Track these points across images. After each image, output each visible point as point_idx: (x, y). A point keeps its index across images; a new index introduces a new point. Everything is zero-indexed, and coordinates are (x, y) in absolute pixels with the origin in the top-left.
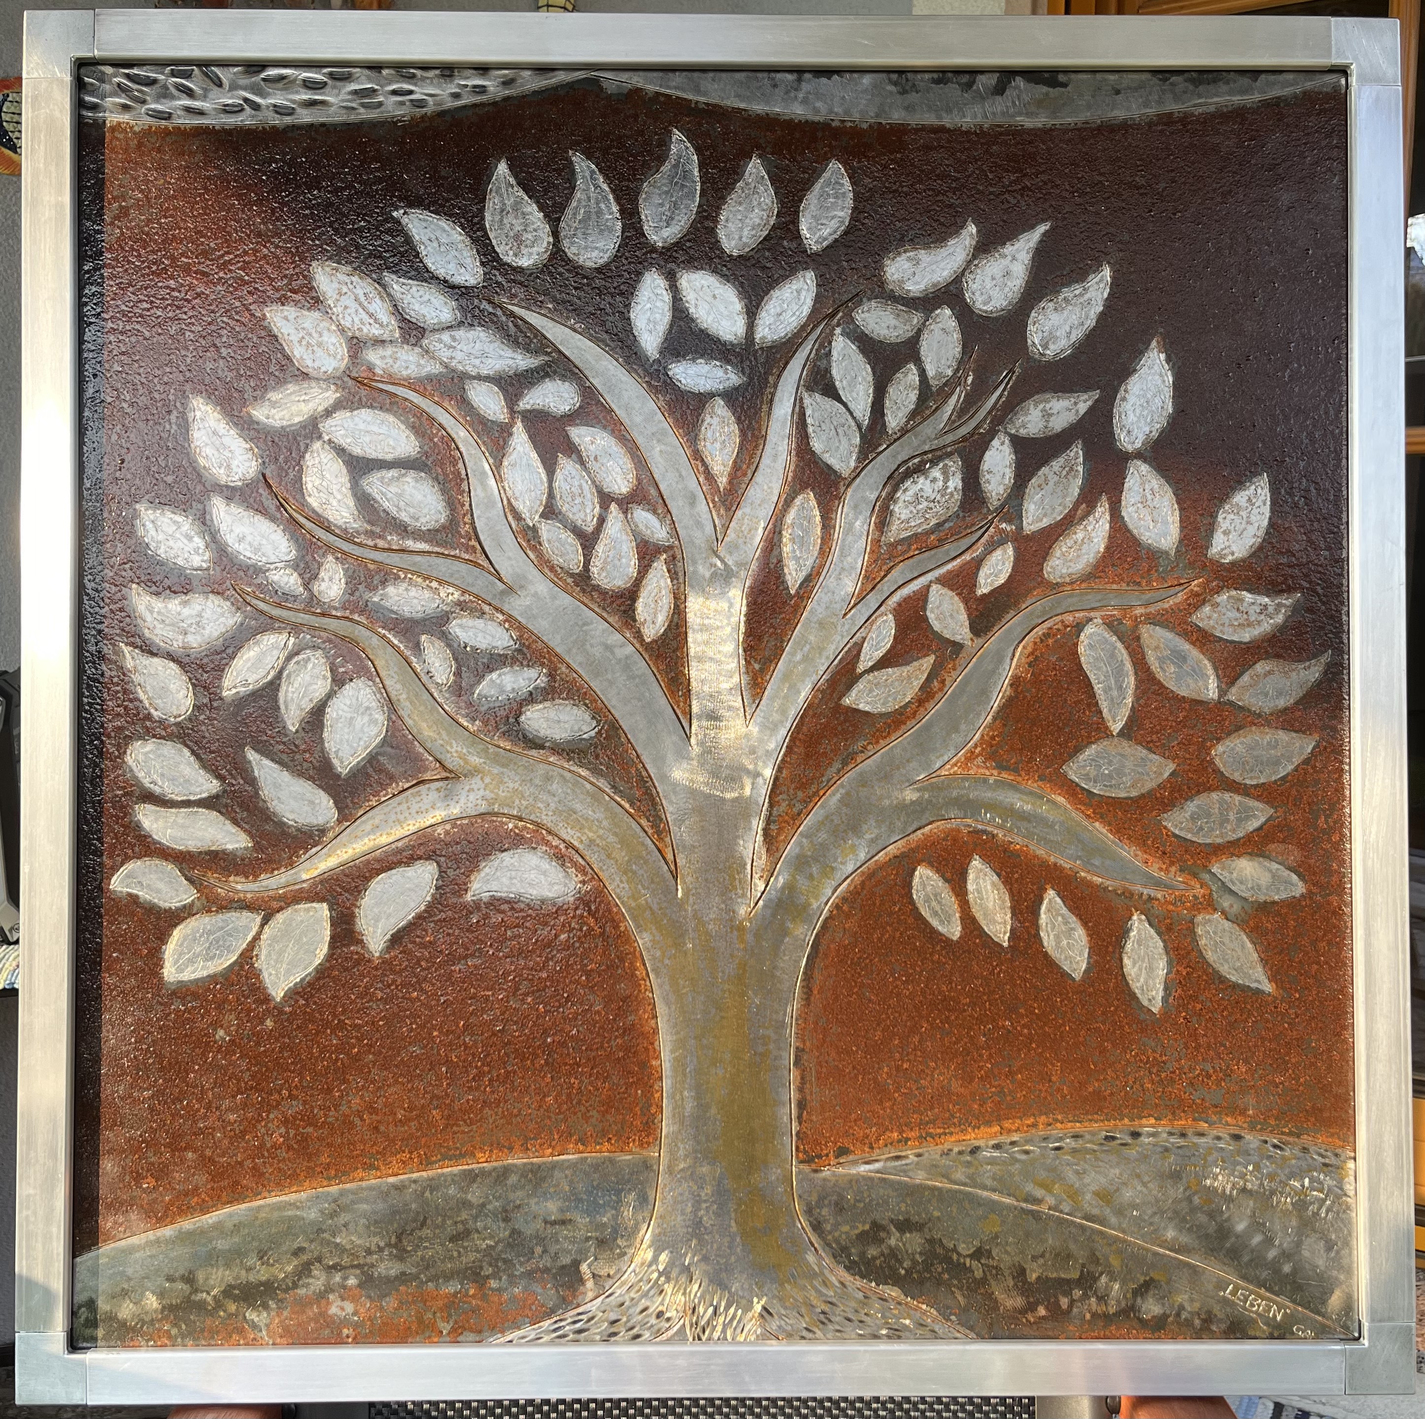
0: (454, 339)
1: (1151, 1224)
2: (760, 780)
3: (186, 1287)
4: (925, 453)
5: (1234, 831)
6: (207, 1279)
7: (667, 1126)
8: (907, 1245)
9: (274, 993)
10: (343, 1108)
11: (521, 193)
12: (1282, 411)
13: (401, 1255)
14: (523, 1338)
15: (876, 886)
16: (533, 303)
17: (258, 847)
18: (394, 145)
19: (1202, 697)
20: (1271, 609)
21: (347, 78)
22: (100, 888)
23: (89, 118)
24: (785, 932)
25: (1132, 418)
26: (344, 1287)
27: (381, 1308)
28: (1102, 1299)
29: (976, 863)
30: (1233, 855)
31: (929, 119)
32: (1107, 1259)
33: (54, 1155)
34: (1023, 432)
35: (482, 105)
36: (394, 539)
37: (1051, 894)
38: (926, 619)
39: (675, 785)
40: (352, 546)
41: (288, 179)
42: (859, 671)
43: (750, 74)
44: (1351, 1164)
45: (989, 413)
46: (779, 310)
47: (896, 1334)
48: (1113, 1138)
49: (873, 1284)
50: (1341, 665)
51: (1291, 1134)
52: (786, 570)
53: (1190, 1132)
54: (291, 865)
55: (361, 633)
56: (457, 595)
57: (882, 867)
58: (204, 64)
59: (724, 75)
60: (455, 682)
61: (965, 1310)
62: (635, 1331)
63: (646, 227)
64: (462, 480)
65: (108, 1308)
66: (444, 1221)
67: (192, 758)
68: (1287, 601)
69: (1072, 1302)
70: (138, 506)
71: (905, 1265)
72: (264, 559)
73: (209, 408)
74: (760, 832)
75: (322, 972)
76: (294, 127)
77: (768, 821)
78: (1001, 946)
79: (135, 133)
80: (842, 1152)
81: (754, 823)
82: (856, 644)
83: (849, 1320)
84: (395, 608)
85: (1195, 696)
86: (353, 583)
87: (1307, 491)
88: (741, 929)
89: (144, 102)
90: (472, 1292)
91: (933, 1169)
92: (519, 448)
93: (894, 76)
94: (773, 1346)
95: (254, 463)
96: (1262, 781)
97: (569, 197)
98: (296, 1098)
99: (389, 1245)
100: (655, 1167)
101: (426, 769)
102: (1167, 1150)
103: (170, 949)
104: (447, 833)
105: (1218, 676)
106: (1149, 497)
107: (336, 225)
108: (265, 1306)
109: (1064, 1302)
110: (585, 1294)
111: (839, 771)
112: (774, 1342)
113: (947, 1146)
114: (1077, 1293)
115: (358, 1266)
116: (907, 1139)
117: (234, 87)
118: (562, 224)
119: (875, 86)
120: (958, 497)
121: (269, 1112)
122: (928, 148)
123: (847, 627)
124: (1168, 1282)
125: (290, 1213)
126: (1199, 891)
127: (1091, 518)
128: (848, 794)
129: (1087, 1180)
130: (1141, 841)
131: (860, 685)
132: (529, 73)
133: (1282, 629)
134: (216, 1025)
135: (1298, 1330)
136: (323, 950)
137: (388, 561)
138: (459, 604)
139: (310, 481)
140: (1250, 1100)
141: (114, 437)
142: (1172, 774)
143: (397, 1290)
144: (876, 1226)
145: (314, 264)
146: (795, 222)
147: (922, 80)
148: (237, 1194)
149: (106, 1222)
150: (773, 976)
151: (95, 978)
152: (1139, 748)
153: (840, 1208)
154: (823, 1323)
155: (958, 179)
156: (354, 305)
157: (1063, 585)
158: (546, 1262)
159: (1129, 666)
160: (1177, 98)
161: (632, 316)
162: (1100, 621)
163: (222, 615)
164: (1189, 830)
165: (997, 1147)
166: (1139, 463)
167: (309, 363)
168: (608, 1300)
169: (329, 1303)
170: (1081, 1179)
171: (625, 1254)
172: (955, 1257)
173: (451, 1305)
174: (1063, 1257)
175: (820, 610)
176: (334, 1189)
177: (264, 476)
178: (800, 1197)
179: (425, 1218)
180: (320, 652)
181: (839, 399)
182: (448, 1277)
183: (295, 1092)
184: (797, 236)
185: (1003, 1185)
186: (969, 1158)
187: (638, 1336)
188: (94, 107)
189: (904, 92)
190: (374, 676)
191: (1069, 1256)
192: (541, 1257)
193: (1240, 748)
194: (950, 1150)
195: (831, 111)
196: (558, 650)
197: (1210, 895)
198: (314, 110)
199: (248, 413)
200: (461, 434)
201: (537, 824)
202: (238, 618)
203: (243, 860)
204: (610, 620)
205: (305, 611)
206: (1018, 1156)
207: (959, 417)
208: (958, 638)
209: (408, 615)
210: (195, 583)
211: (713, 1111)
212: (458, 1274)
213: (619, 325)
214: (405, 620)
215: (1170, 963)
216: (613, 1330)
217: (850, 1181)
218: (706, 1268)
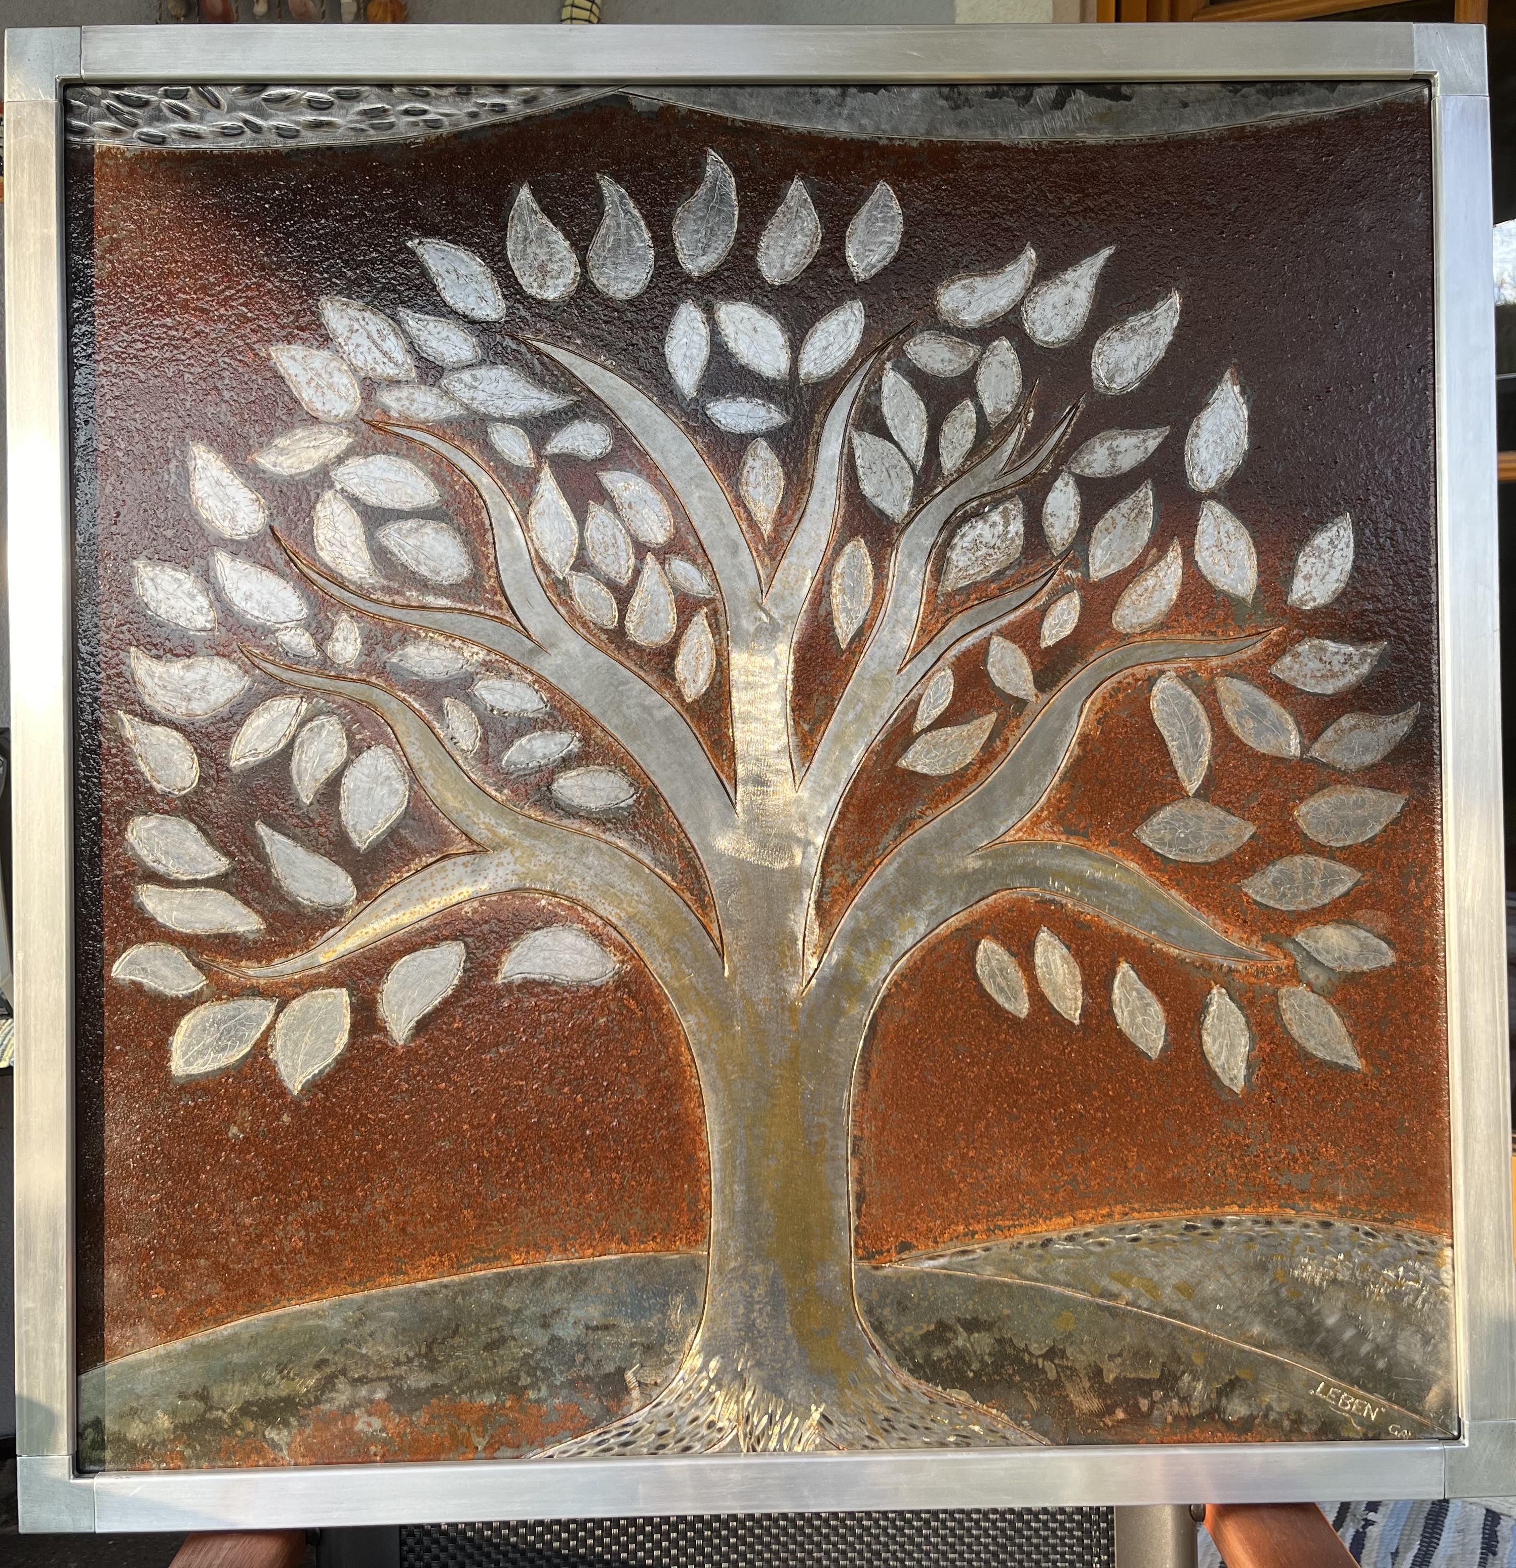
0: (475, 378)
1: (1236, 1319)
2: (811, 849)
3: (201, 1406)
4: (984, 495)
5: (1319, 897)
6: (223, 1395)
7: (716, 1223)
8: (976, 1346)
9: (290, 1087)
10: (367, 1208)
11: (546, 220)
12: (1366, 446)
13: (432, 1366)
14: (564, 1452)
15: (936, 961)
16: (558, 339)
17: (271, 929)
18: (406, 170)
19: (1284, 754)
20: (1356, 659)
21: (355, 97)
22: (101, 977)
23: (77, 143)
24: (839, 1012)
25: (1205, 455)
26: (371, 1401)
27: (411, 1424)
28: (1185, 1400)
29: (1044, 935)
30: (1318, 922)
31: (984, 136)
32: (1189, 1357)
33: (55, 1266)
34: (1088, 472)
35: (502, 125)
36: (413, 596)
37: (1124, 967)
38: (986, 674)
39: (720, 855)
40: (368, 604)
41: (293, 207)
42: (915, 730)
43: (790, 89)
44: (1448, 1252)
45: (1052, 451)
46: (824, 344)
47: (965, 1441)
48: (1194, 1228)
49: (940, 1388)
50: (1432, 717)
51: (1383, 1220)
52: (836, 624)
53: (1276, 1220)
54: (307, 948)
55: (378, 696)
56: (482, 655)
57: (943, 940)
58: (200, 84)
59: (762, 91)
60: (481, 748)
61: (1037, 1414)
62: (684, 1443)
63: (680, 256)
64: (486, 531)
65: (116, 1428)
66: (477, 1327)
67: (199, 834)
68: (1373, 650)
69: (1153, 1404)
70: (135, 563)
71: (974, 1367)
72: (273, 619)
73: (211, 456)
74: (812, 905)
75: (342, 1063)
76: (299, 151)
77: (821, 893)
78: (1072, 1024)
79: (125, 159)
80: (905, 1247)
81: (806, 894)
82: (912, 701)
83: (914, 1427)
84: (416, 669)
85: (1274, 752)
86: (369, 643)
87: (1393, 531)
88: (792, 1009)
89: (135, 125)
90: (508, 1404)
91: (1003, 1264)
92: (546, 494)
93: (946, 90)
94: (834, 1457)
95: (261, 515)
96: (1348, 843)
97: (597, 225)
98: (316, 1199)
99: (418, 1355)
100: (704, 1267)
101: (452, 843)
102: (1251, 1239)
103: (178, 1041)
104: (475, 911)
105: (1300, 732)
106: (1225, 540)
107: (346, 257)
108: (286, 1424)
109: (1144, 1404)
110: (630, 1403)
111: (896, 838)
112: (834, 1453)
113: (1016, 1239)
114: (1158, 1394)
115: (387, 1378)
116: (974, 1233)
117: (233, 108)
118: (591, 254)
119: (924, 100)
120: (1019, 542)
121: (287, 1214)
122: (982, 167)
123: (902, 683)
124: (1255, 1381)
125: (311, 1323)
126: (1283, 962)
127: (1162, 564)
128: (906, 862)
129: (1167, 1273)
130: (1220, 909)
131: (918, 746)
132: (552, 90)
133: (1368, 679)
134: (229, 1120)
135: (1394, 1429)
136: (342, 1040)
137: (407, 619)
138: (484, 664)
139: (322, 534)
140: (1341, 1184)
141: (109, 489)
142: (1252, 837)
143: (428, 1403)
144: (942, 1326)
145: (323, 299)
146: (841, 247)
147: (976, 94)
148: (253, 1303)
149: (113, 1336)
150: (828, 1060)
151: (98, 1073)
152: (1217, 810)
153: (902, 1307)
155: (1015, 200)
156: (367, 343)
157: (1133, 635)
158: (589, 1370)
159: (1204, 722)
160: (1248, 111)
161: (667, 351)
162: (1173, 674)
163: (229, 679)
164: (1272, 897)
165: (1070, 1239)
166: (1213, 503)
167: (319, 406)
168: (655, 1410)
169: (354, 1419)
170: (1159, 1272)
171: (673, 1360)
172: (1027, 1357)
173: (487, 1416)
174: (1142, 1356)
175: (873, 665)
176: (358, 1296)
177: (271, 528)
178: (860, 1296)
179: (457, 1326)
180: (335, 717)
181: (889, 438)
182: (483, 1387)
183: (314, 1193)
184: (844, 264)
185: (1077, 1280)
186: (1040, 1251)
187: (687, 1449)
188: (82, 132)
189: (956, 107)
190: (394, 743)
191: (1149, 1355)
192: (583, 1365)
193: (1324, 808)
194: (1020, 1243)
195: (878, 128)
196: (593, 712)
197: (1295, 965)
198: (321, 132)
199: (253, 461)
200: (484, 481)
201: (572, 900)
202: (246, 682)
203: (255, 943)
204: (648, 679)
205: (317, 674)
206: (1092, 1248)
207: (1020, 456)
208: (1021, 694)
209: (429, 677)
210: (199, 645)
211: (766, 1205)
212: (494, 1383)
213: (654, 362)
214: (425, 683)
215: (1252, 1039)
216: (661, 1442)
217: (914, 1278)
218: (761, 1374)
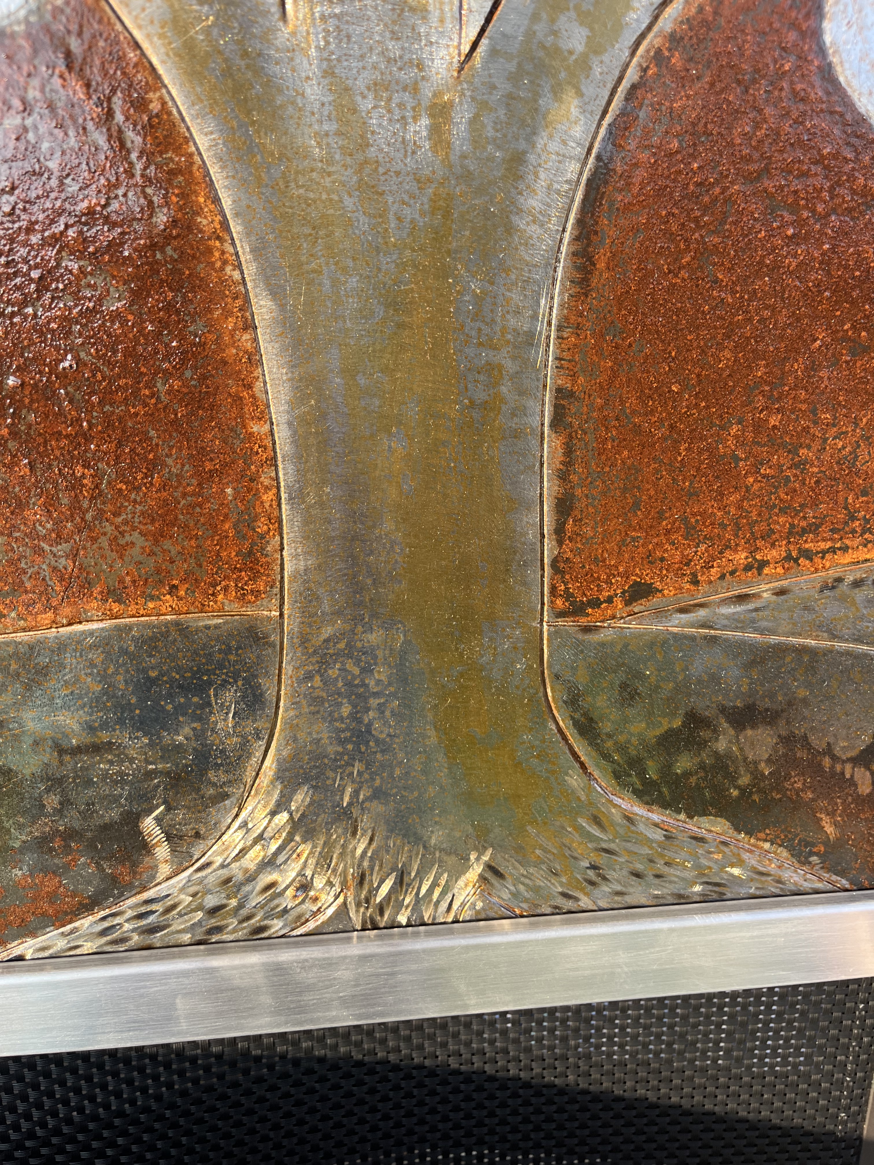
7: (293, 559)
8: (747, 749)
14: (43, 949)
47: (718, 894)
49: (682, 816)
61: (834, 844)
62: (253, 923)
71: (740, 782)
80: (639, 592)
83: (637, 875)
88: (437, 105)
91: (805, 615)
110: (154, 868)
113: (833, 573)
116: (763, 564)
144: (695, 721)
150: (510, 229)
153: (630, 692)
154: (592, 883)
158: (72, 820)
168: (200, 874)
171: (226, 796)
172: (827, 762)
178: (557, 677)
187: (258, 932)
192: (59, 812)
194: (839, 580)
211: (387, 524)
216: (213, 922)
217: (651, 645)
218: (381, 808)
